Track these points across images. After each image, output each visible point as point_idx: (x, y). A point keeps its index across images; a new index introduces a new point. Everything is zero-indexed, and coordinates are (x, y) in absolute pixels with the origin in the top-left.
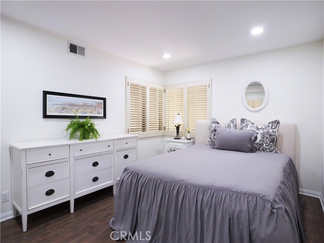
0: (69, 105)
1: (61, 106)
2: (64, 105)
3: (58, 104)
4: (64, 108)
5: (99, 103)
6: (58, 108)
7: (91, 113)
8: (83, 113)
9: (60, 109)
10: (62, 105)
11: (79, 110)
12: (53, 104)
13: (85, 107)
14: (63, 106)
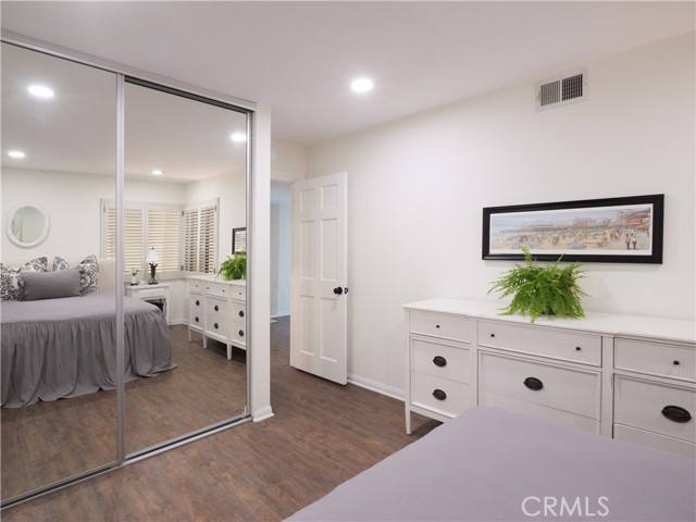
0: (536, 230)
1: (517, 234)
2: (523, 231)
3: (511, 231)
4: (523, 239)
5: (633, 215)
6: (511, 239)
7: (600, 245)
8: (574, 248)
9: (514, 241)
10: (519, 231)
11: (561, 241)
12: (502, 232)
13: (580, 232)
14: (523, 234)
